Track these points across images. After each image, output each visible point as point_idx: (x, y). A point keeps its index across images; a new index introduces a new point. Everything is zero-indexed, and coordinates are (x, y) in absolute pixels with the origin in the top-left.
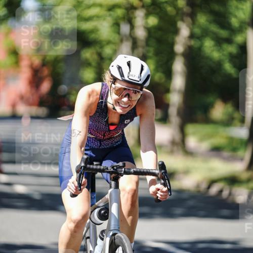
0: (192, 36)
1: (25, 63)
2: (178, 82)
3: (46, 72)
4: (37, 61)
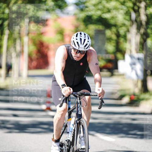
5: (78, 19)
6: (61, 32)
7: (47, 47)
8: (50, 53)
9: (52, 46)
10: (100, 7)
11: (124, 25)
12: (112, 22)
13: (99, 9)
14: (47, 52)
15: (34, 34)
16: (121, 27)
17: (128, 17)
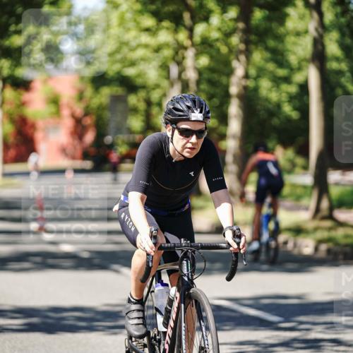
0: (247, 76)
1: (66, 112)
2: (235, 126)
3: (88, 121)
4: (79, 110)
5: (82, 78)
6: (55, 101)
7: (33, 126)
8: (39, 136)
9: (40, 124)
10: (118, 57)
11: (157, 86)
12: (139, 81)
13: (116, 62)
14: (33, 134)
15: (11, 104)
16: (154, 89)
17: (164, 73)
